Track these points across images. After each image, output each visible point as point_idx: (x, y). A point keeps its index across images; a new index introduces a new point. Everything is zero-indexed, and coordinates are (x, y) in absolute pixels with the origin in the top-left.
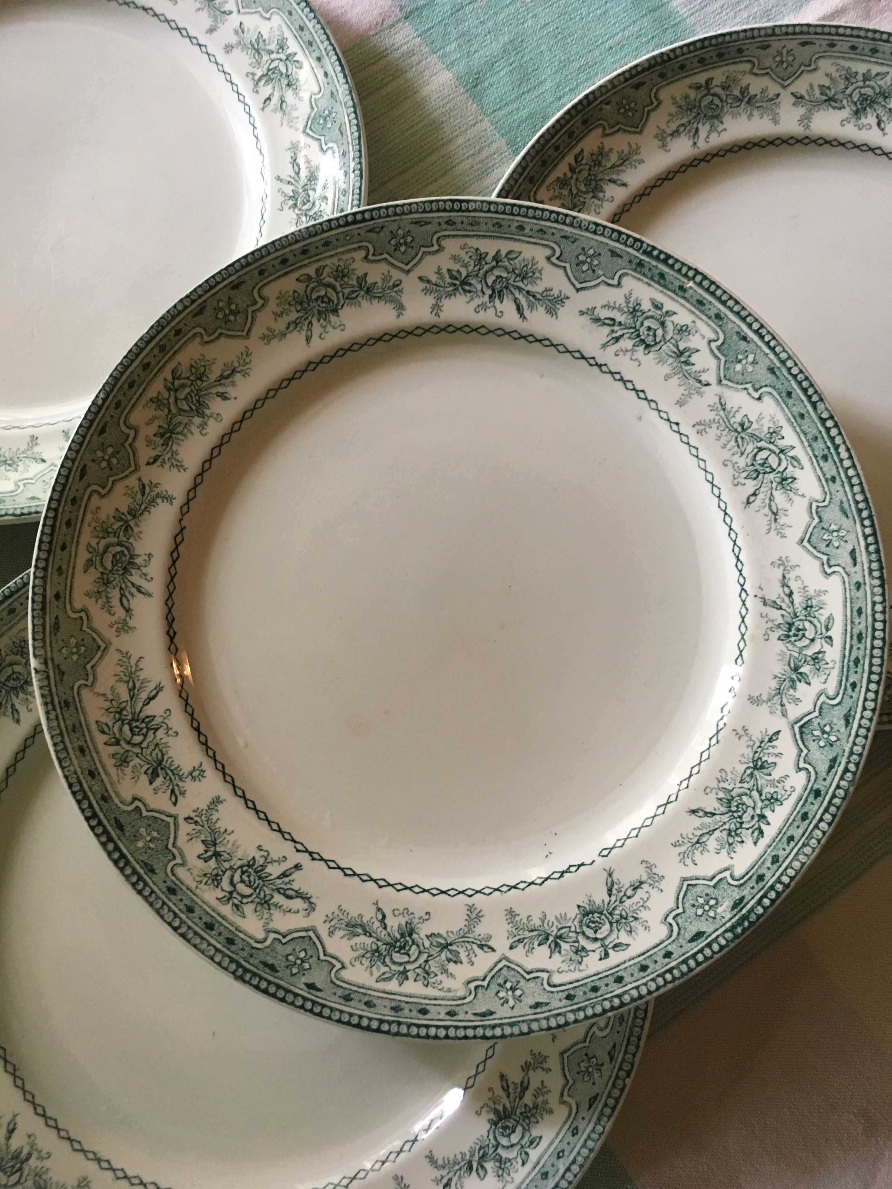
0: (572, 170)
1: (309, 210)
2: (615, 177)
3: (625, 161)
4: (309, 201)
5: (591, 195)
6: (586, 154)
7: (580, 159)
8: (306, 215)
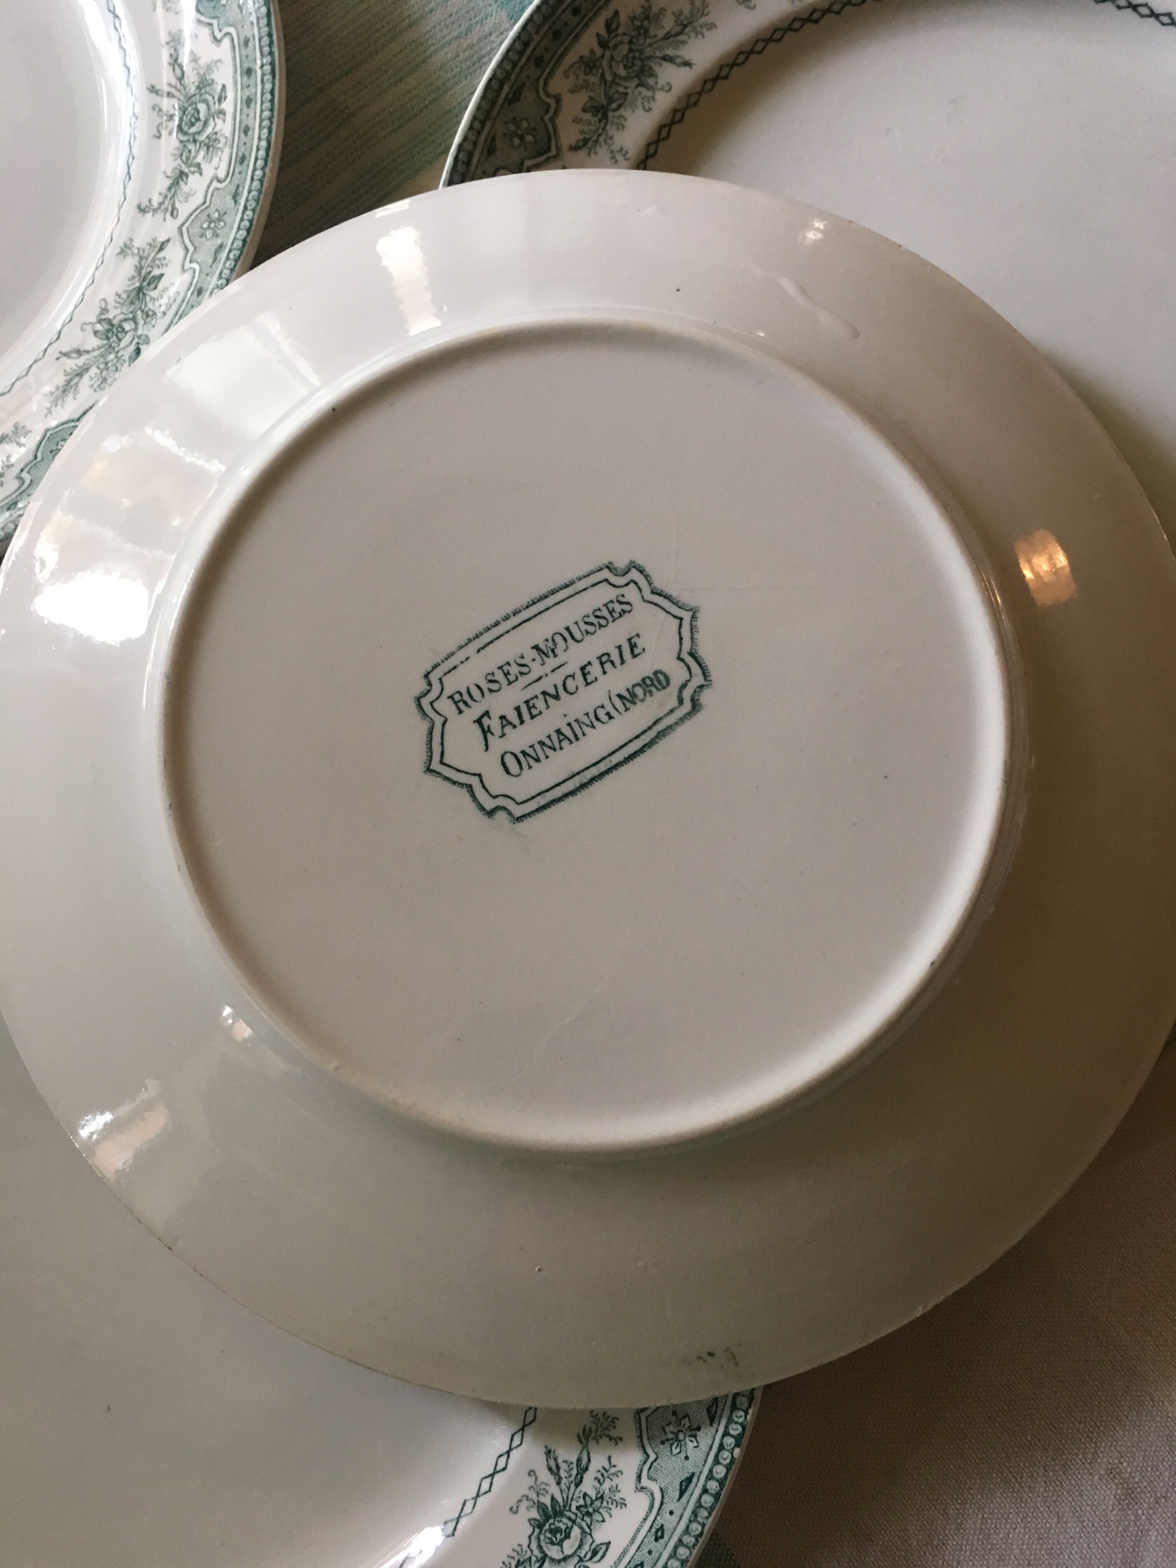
0: (603, 44)
1: (199, 133)
2: (670, 52)
3: (686, 26)
4: (198, 119)
5: (635, 82)
6: (623, 17)
7: (614, 26)
8: (195, 141)
